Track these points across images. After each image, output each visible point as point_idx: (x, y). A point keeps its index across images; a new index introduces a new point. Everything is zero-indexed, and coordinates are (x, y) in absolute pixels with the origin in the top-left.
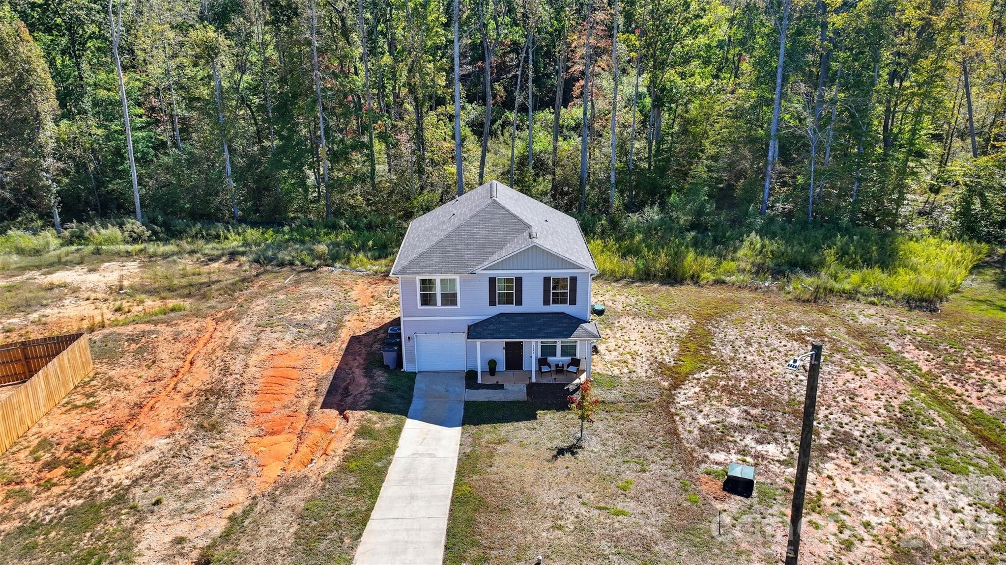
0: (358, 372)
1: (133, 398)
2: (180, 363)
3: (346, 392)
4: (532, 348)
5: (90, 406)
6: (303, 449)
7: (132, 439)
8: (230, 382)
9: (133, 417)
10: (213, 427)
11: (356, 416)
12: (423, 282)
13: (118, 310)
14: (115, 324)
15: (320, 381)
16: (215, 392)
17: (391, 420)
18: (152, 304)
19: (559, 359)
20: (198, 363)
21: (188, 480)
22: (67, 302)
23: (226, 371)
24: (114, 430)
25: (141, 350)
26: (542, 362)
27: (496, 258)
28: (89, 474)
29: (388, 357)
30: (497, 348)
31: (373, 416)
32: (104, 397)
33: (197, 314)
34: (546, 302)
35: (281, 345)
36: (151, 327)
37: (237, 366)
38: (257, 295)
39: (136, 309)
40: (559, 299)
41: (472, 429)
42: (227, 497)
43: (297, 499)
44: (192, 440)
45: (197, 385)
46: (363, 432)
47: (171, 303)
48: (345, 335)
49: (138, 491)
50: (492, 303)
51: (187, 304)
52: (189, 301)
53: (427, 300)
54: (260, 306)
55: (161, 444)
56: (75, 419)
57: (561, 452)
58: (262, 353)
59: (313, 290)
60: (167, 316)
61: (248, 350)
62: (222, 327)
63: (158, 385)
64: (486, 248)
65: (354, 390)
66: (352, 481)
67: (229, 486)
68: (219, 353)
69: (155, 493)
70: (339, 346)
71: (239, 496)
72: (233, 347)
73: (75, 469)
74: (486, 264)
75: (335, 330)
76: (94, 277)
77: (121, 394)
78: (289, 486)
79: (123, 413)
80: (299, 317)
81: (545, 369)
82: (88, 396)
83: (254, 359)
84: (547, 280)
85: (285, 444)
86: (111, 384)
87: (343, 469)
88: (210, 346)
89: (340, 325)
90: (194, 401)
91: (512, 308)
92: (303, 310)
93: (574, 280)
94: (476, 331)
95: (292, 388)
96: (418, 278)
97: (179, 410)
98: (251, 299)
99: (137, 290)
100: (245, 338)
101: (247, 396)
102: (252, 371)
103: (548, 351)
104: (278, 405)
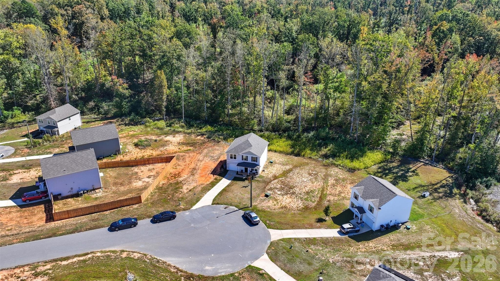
0: (219, 168)
1: (182, 168)
2: (189, 162)
3: (216, 172)
4: (249, 169)
5: (176, 168)
6: (206, 180)
7: (182, 175)
8: (197, 167)
9: (182, 171)
10: (193, 175)
11: (215, 176)
12: (231, 154)
13: (179, 149)
14: (179, 152)
15: (212, 169)
16: (194, 169)
17: (221, 178)
18: (185, 148)
19: (254, 171)
20: (192, 163)
21: (189, 181)
22: (170, 145)
23: (197, 165)
24: (179, 173)
25: (183, 159)
26: (251, 172)
27: (244, 152)
28: (177, 179)
29: (224, 166)
30: (243, 168)
31: (218, 177)
32: (178, 167)
33: (193, 151)
34: (252, 161)
35: (207, 161)
36: (185, 154)
37: (198, 165)
38: (206, 148)
39: (182, 149)
40: (255, 161)
41: (233, 181)
42: (194, 184)
43: (203, 186)
44: (190, 176)
45: (192, 167)
46: (216, 179)
47: (189, 148)
48: (220, 160)
49: (183, 182)
50: (242, 160)
51: (191, 148)
52: (192, 147)
53: (231, 158)
54: (205, 151)
55: (186, 176)
56: (174, 170)
57: (244, 187)
58: (203, 162)
59: (217, 148)
60: (187, 151)
61: (201, 161)
62: (198, 155)
63: (186, 166)
64: (242, 150)
65: (217, 172)
66: (210, 185)
67: (194, 183)
68: (196, 161)
69: (185, 182)
70: (218, 162)
71: (195, 185)
72: (199, 160)
73: (175, 178)
74: (241, 153)
75: (218, 159)
76: (174, 139)
77: (180, 167)
78: (202, 185)
79: (181, 170)
80: (212, 155)
81: (251, 173)
82: (176, 167)
83: (202, 163)
84: (252, 157)
85: (203, 179)
86: (179, 165)
87: (210, 184)
88: (195, 159)
89: (219, 157)
90: (191, 170)
91: (246, 161)
92: (214, 153)
93: (257, 158)
94: (239, 165)
95: (207, 169)
96: (230, 154)
97: (189, 171)
98: (204, 149)
99: (183, 144)
100: (201, 158)
101: (199, 170)
102: (201, 166)
103: (252, 170)
104: (204, 172)
